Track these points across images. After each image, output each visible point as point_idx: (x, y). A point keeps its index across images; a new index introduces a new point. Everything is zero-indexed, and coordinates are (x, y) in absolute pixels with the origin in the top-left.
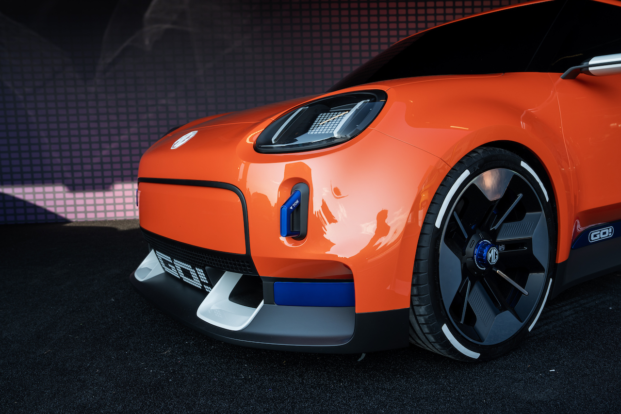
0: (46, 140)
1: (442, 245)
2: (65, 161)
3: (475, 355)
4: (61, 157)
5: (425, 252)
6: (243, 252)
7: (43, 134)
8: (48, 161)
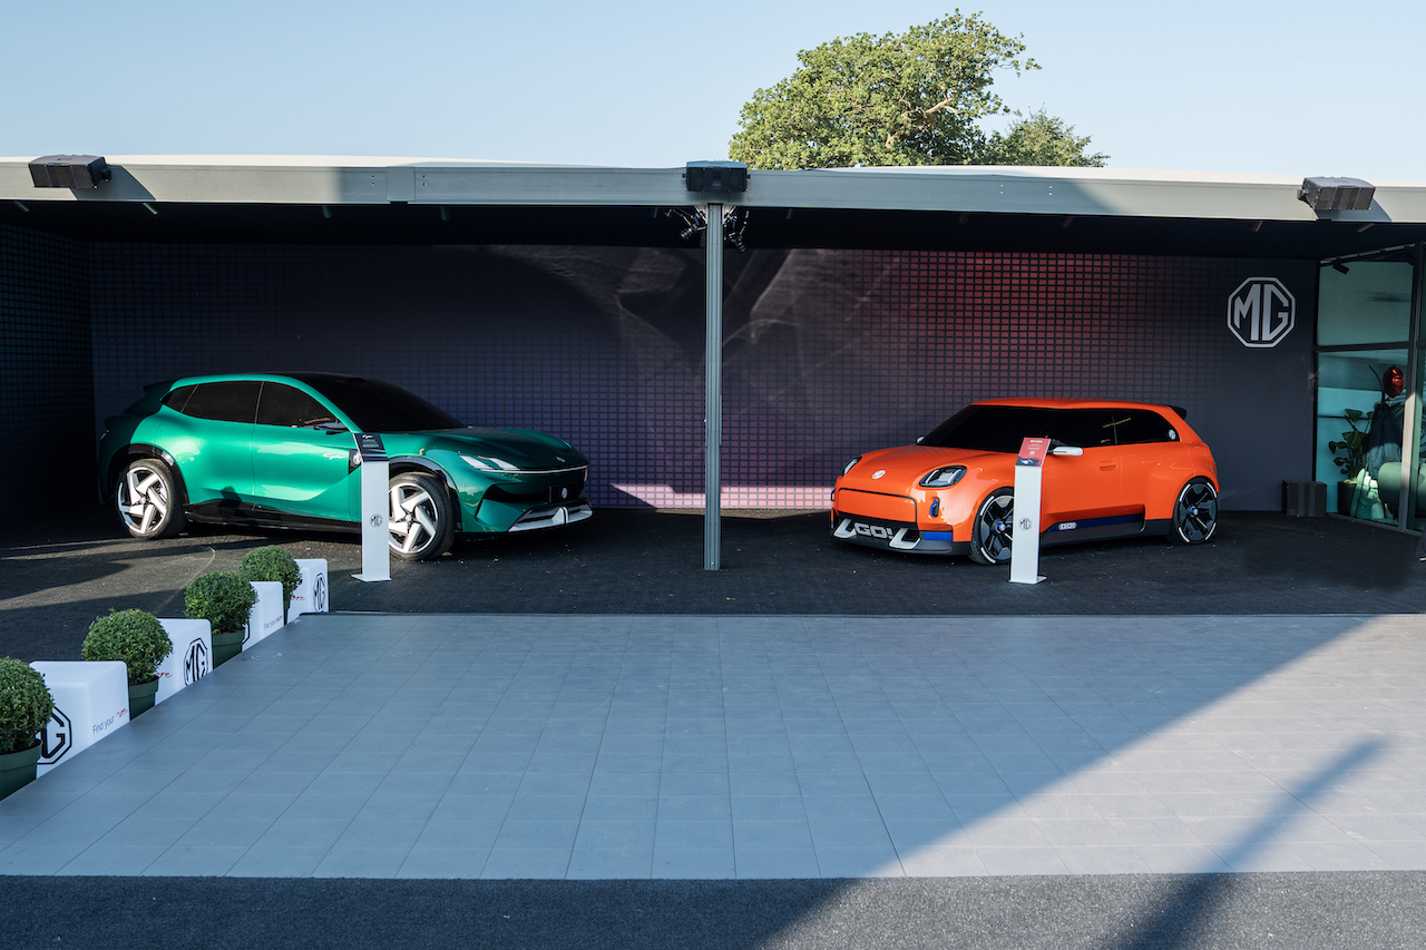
0: (652, 430)
1: (983, 522)
2: (668, 450)
3: (994, 562)
4: (665, 447)
5: (976, 530)
6: (914, 521)
7: (649, 423)
8: (652, 450)
